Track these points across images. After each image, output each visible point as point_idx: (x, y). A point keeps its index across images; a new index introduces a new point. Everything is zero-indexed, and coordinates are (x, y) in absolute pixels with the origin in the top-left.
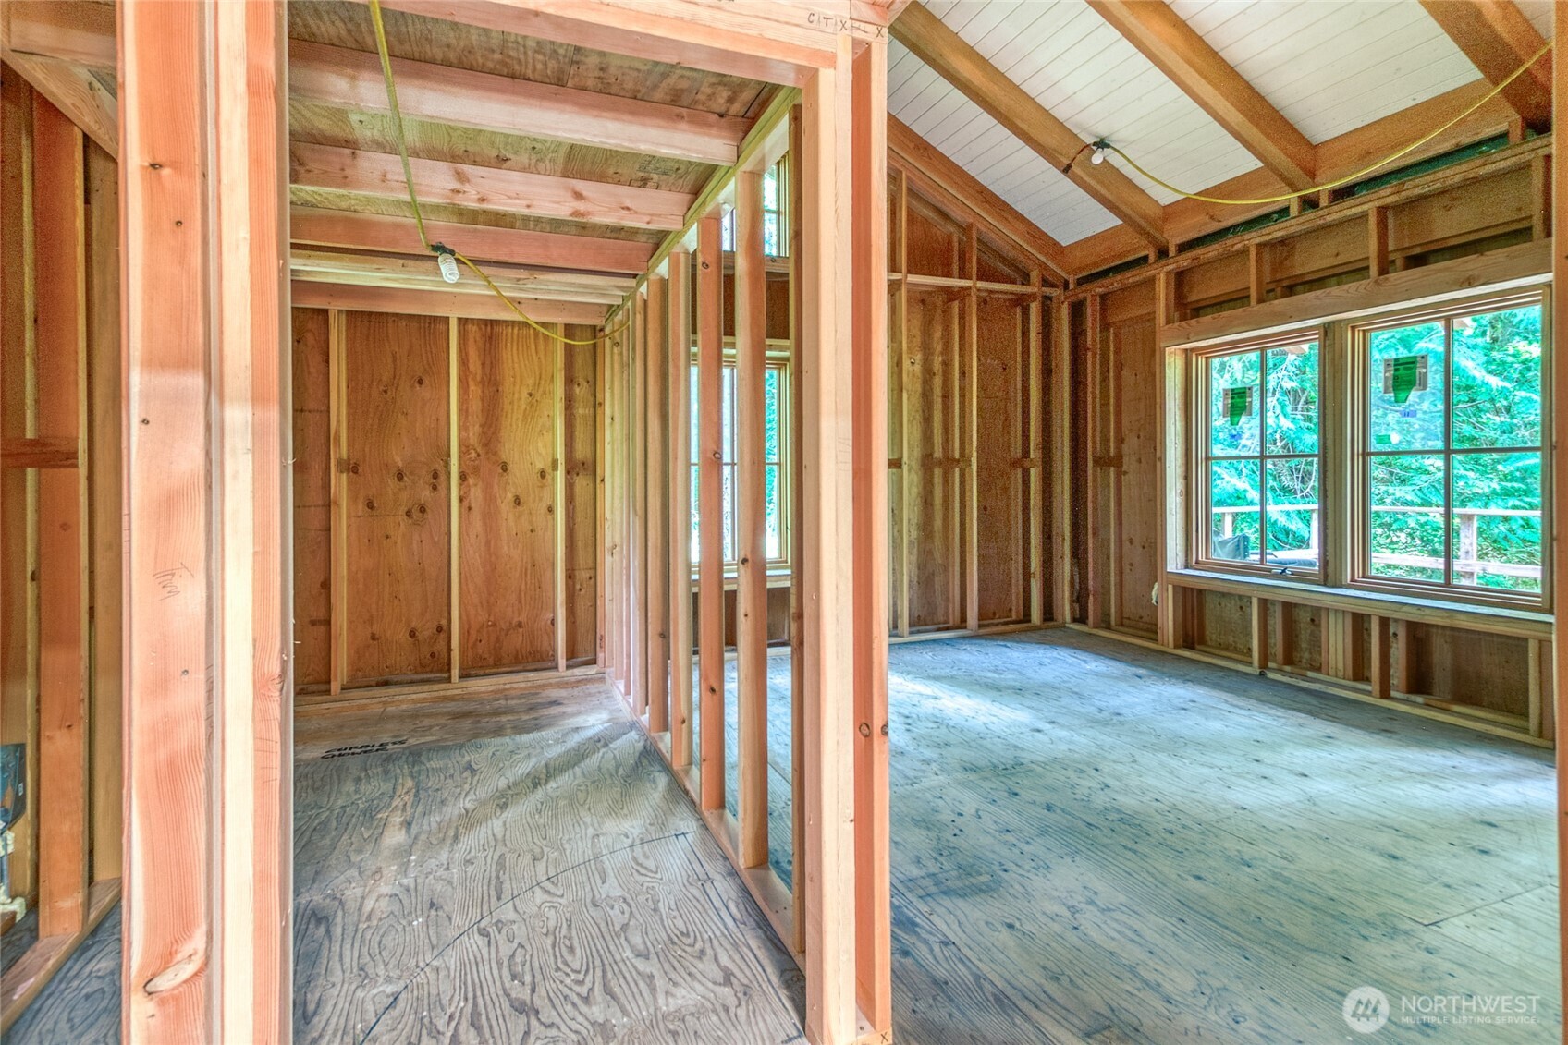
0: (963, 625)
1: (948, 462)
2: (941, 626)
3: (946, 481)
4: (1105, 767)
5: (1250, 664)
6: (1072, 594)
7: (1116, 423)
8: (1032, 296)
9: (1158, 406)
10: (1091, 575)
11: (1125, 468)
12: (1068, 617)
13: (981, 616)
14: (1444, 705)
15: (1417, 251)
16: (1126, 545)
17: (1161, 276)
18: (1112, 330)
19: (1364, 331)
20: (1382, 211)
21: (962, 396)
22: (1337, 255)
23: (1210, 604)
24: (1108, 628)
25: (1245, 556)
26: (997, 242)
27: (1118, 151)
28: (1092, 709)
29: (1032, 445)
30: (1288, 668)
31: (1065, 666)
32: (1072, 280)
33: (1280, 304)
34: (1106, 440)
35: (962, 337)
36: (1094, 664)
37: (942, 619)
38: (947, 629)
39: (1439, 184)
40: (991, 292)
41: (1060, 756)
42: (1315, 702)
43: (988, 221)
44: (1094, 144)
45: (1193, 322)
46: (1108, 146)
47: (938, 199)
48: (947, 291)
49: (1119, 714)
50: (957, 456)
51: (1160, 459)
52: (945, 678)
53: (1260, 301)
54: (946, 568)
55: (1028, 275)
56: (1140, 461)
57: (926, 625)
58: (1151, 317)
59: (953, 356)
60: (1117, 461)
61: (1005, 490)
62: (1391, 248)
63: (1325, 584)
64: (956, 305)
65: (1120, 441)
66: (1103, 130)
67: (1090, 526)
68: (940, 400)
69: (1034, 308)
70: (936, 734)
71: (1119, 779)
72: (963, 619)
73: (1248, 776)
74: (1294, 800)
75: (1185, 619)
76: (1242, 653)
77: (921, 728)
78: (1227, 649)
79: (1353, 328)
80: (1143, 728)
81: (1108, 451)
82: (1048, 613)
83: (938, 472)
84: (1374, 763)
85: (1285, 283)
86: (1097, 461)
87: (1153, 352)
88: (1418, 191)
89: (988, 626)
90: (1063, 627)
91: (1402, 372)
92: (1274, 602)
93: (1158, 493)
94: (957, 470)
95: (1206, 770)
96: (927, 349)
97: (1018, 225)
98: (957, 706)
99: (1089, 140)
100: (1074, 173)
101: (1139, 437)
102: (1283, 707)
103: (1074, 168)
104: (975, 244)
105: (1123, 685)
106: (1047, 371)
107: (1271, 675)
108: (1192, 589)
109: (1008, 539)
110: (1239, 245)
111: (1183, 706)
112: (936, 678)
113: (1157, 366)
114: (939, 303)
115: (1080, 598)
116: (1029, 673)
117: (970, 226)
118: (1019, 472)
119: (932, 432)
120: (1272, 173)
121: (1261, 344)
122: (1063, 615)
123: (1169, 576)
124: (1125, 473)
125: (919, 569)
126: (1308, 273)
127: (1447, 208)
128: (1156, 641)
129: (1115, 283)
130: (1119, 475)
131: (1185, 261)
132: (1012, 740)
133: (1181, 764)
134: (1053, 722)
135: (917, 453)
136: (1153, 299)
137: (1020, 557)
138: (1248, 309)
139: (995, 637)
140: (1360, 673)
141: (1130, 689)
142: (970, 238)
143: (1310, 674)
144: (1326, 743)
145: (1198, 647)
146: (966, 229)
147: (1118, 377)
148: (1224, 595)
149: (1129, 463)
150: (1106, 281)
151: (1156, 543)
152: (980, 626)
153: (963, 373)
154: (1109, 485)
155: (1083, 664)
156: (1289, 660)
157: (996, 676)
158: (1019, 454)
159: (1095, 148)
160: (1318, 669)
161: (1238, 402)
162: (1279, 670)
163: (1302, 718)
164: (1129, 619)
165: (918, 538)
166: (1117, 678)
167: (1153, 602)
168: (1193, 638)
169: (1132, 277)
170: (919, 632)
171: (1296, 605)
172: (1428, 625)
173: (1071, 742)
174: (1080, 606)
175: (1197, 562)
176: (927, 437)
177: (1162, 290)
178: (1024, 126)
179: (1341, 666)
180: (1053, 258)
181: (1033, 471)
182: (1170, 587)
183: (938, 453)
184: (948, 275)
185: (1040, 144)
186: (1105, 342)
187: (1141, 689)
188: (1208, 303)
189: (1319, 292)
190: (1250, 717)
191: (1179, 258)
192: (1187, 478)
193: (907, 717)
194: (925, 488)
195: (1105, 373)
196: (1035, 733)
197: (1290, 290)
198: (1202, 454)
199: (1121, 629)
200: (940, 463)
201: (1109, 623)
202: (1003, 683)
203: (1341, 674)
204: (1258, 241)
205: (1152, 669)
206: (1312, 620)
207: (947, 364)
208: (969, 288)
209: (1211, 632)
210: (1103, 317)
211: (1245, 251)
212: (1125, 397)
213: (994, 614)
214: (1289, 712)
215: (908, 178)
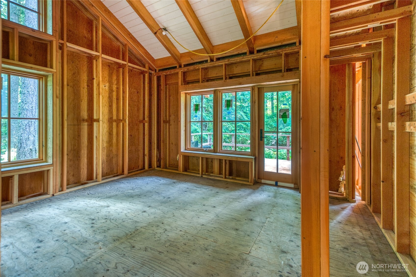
0: (123, 173)
1: (118, 121)
2: (115, 175)
3: (118, 126)
4: (165, 222)
5: (199, 174)
6: (157, 159)
7: (169, 111)
8: (146, 72)
9: (179, 107)
10: (162, 154)
11: (171, 124)
12: (156, 166)
13: (129, 169)
14: (235, 178)
15: (231, 76)
16: (171, 144)
17: (180, 72)
18: (168, 85)
19: (221, 93)
20: (226, 65)
21: (123, 99)
22: (217, 74)
23: (190, 159)
24: (166, 168)
25: (198, 146)
26: (135, 52)
27: (169, 33)
28: (161, 198)
29: (146, 117)
30: (207, 174)
31: (155, 183)
32: (157, 70)
33: (206, 83)
34: (166, 116)
35: (123, 80)
36: (163, 181)
37: (115, 172)
38: (117, 176)
39: (235, 61)
40: (134, 68)
41: (151, 221)
42: (213, 182)
43: (131, 44)
44: (163, 29)
45: (187, 85)
46: (167, 31)
47: (115, 33)
48: (118, 63)
49: (169, 198)
50: (121, 119)
51: (179, 121)
52: (113, 196)
53: (202, 82)
54: (117, 155)
55: (145, 65)
56: (174, 122)
57: (109, 175)
58: (177, 83)
59: (120, 86)
60: (169, 122)
61: (138, 129)
62: (227, 74)
63: (214, 152)
64: (121, 69)
65: (170, 116)
66: (165, 25)
67: (162, 140)
68: (115, 100)
69: (147, 75)
70: (104, 225)
71: (169, 225)
72: (123, 171)
73: (203, 212)
74: (214, 217)
75: (185, 164)
76: (197, 171)
77: (98, 224)
78: (194, 170)
79: (220, 92)
80: (176, 201)
81: (167, 119)
82: (150, 165)
83: (114, 124)
84: (227, 198)
85: (207, 79)
86: (164, 122)
87: (178, 93)
88: (232, 62)
89: (132, 172)
90: (154, 169)
91: (228, 103)
92: (204, 158)
93: (179, 131)
94: (121, 123)
95: (193, 213)
96: (110, 82)
97: (141, 49)
98: (116, 208)
99: (162, 27)
100: (157, 35)
101: (174, 115)
102: (207, 185)
103: (157, 34)
104: (127, 50)
105: (170, 187)
106: (150, 95)
107: (204, 176)
108: (187, 156)
109: (139, 145)
110: (197, 67)
111: (185, 190)
112: (110, 197)
113: (179, 96)
114: (115, 68)
115: (159, 160)
116: (143, 188)
117: (126, 45)
118: (142, 124)
119: (112, 111)
120: (205, 50)
121: (202, 93)
122: (154, 166)
123: (182, 153)
124: (171, 125)
125: (107, 156)
126: (211, 77)
127: (236, 67)
128: (178, 170)
129: (168, 72)
130: (169, 125)
131: (185, 69)
132: (135, 219)
133: (186, 213)
134: (150, 207)
135: (107, 117)
136: (178, 78)
137: (142, 150)
138: (200, 84)
139: (134, 176)
140: (220, 173)
141: (172, 188)
142: (126, 48)
143: (211, 174)
144: (217, 194)
145: (188, 171)
146: (125, 46)
147: (169, 99)
148: (193, 157)
149: (172, 122)
150: (166, 71)
151: (178, 144)
152: (129, 173)
153: (124, 92)
154: (167, 128)
155: (159, 181)
156: (207, 172)
157: (132, 191)
158: (142, 119)
159: (163, 30)
160: (212, 173)
161: (197, 108)
162: (205, 174)
163: (211, 188)
164: (171, 165)
165: (107, 146)
166: (169, 185)
167: (177, 160)
168: (186, 168)
169: (173, 71)
170: (106, 178)
171: (208, 158)
172: (232, 160)
173: (155, 213)
174: (159, 162)
175: (188, 149)
176: (110, 112)
177: (180, 76)
178: (142, 15)
179: (217, 172)
180: (153, 63)
181: (146, 124)
182: (182, 156)
183: (115, 118)
184: (118, 58)
185: (148, 23)
186: (166, 88)
187: (175, 187)
188: (190, 81)
189: (214, 82)
190: (201, 190)
191: (184, 68)
192: (186, 126)
193: (93, 220)
194: (109, 129)
195: (166, 97)
196: (144, 213)
197: (208, 81)
198: (189, 120)
199: (169, 168)
200: (115, 121)
201: (166, 166)
202: (134, 194)
203: (217, 173)
204: (201, 67)
205: (177, 179)
206: (211, 161)
207: (118, 88)
208: (126, 65)
209: (191, 167)
210: (166, 81)
211: (199, 69)
212: (171, 104)
213: (134, 168)
214: (209, 186)
215: (102, 20)
